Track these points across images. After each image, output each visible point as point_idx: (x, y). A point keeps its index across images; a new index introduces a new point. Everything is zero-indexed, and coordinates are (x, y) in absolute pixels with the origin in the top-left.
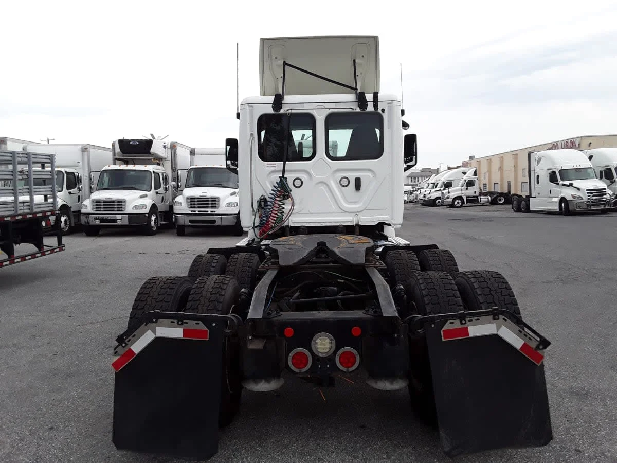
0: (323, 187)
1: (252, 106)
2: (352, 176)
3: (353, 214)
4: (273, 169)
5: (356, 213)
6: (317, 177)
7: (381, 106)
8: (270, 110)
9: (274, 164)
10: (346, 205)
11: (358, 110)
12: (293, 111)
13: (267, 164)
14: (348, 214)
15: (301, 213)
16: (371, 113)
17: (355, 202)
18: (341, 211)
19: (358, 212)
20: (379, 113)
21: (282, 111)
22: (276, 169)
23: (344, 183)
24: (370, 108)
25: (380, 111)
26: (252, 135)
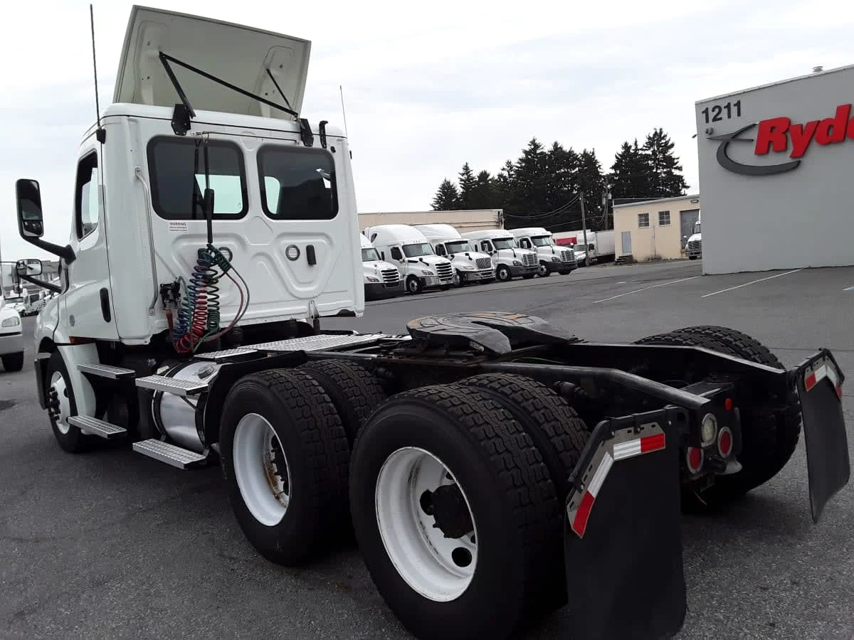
0: (262, 262)
1: (135, 121)
2: (302, 243)
3: (307, 301)
4: (182, 233)
5: (311, 300)
6: (254, 245)
7: (330, 142)
8: (169, 131)
9: (182, 224)
10: (297, 288)
11: (302, 144)
12: (212, 136)
13: (171, 224)
14: (299, 301)
15: (232, 304)
16: (317, 151)
17: (309, 283)
18: (293, 298)
19: (314, 297)
20: (328, 153)
21: (189, 134)
22: (188, 233)
23: (291, 255)
24: (317, 144)
25: (329, 149)
26: (138, 171)
